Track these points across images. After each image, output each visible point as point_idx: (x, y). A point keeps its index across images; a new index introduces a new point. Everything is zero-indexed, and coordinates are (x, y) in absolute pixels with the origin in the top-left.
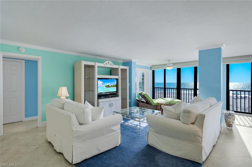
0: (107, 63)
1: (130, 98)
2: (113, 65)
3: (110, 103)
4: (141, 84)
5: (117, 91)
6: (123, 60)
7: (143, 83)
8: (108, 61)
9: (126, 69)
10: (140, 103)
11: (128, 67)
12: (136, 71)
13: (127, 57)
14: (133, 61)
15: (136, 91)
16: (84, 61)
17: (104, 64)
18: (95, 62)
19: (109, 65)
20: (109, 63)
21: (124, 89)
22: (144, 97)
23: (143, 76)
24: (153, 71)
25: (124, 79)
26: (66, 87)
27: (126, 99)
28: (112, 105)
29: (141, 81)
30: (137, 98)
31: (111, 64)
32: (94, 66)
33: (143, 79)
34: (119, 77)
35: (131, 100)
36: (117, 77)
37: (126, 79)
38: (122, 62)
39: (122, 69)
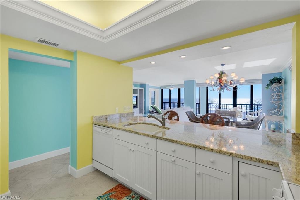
1: (145, 109)
2: (134, 87)
4: (153, 99)
5: (137, 105)
6: (140, 83)
7: (154, 99)
9: (142, 90)
10: (152, 112)
11: (144, 88)
12: (149, 90)
13: (143, 81)
14: (147, 84)
15: (149, 105)
21: (141, 103)
22: (154, 108)
23: (154, 93)
24: (162, 90)
25: (141, 96)
27: (143, 110)
29: (153, 97)
30: (150, 110)
33: (154, 96)
34: (138, 95)
35: (146, 111)
36: (136, 95)
37: (143, 96)
38: (139, 84)
39: (140, 90)
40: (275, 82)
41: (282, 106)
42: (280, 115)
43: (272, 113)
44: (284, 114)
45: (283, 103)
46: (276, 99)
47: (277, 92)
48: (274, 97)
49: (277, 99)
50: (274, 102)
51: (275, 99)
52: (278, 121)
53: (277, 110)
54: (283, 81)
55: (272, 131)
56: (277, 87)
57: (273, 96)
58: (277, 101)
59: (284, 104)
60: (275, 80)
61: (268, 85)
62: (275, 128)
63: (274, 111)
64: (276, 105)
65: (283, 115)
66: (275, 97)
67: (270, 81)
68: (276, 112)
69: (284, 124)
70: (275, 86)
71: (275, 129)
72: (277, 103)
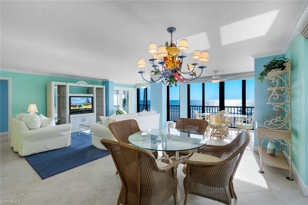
0: (80, 83)
2: (87, 85)
3: (83, 118)
5: (92, 108)
6: (103, 80)
7: (128, 100)
8: (81, 81)
9: (102, 89)
11: (105, 86)
16: (54, 82)
17: (77, 84)
18: (67, 82)
19: (83, 84)
20: (82, 83)
21: (100, 106)
23: (128, 93)
24: (138, 90)
25: (99, 97)
26: (35, 105)
28: (85, 120)
31: (85, 84)
32: (66, 85)
33: (128, 97)
34: (94, 95)
36: (92, 95)
37: (103, 97)
38: (101, 81)
39: (97, 88)
40: (274, 68)
41: (286, 111)
42: (283, 129)
43: (268, 124)
44: (291, 127)
45: (289, 105)
46: (276, 97)
47: (277, 86)
48: (272, 95)
49: (278, 97)
50: (272, 104)
51: (274, 98)
52: (280, 140)
53: (278, 119)
54: (288, 65)
55: (270, 154)
56: (278, 75)
57: (271, 92)
58: (278, 101)
59: (291, 108)
60: (274, 65)
61: (262, 74)
62: (274, 150)
63: (272, 120)
64: (277, 109)
65: (289, 127)
66: (274, 93)
67: (266, 68)
68: (276, 122)
69: (291, 146)
70: (274, 74)
71: (274, 152)
72: (277, 106)
